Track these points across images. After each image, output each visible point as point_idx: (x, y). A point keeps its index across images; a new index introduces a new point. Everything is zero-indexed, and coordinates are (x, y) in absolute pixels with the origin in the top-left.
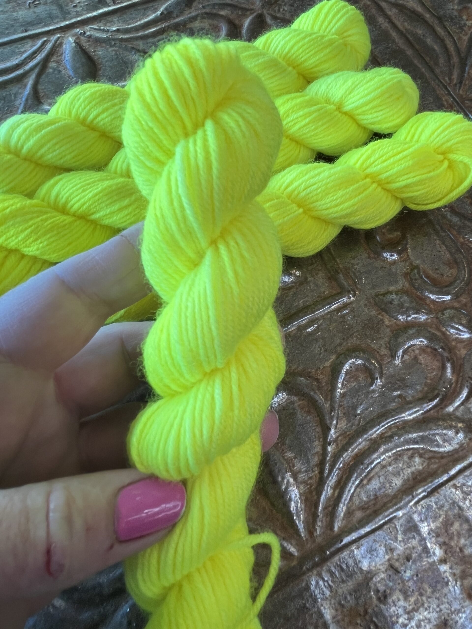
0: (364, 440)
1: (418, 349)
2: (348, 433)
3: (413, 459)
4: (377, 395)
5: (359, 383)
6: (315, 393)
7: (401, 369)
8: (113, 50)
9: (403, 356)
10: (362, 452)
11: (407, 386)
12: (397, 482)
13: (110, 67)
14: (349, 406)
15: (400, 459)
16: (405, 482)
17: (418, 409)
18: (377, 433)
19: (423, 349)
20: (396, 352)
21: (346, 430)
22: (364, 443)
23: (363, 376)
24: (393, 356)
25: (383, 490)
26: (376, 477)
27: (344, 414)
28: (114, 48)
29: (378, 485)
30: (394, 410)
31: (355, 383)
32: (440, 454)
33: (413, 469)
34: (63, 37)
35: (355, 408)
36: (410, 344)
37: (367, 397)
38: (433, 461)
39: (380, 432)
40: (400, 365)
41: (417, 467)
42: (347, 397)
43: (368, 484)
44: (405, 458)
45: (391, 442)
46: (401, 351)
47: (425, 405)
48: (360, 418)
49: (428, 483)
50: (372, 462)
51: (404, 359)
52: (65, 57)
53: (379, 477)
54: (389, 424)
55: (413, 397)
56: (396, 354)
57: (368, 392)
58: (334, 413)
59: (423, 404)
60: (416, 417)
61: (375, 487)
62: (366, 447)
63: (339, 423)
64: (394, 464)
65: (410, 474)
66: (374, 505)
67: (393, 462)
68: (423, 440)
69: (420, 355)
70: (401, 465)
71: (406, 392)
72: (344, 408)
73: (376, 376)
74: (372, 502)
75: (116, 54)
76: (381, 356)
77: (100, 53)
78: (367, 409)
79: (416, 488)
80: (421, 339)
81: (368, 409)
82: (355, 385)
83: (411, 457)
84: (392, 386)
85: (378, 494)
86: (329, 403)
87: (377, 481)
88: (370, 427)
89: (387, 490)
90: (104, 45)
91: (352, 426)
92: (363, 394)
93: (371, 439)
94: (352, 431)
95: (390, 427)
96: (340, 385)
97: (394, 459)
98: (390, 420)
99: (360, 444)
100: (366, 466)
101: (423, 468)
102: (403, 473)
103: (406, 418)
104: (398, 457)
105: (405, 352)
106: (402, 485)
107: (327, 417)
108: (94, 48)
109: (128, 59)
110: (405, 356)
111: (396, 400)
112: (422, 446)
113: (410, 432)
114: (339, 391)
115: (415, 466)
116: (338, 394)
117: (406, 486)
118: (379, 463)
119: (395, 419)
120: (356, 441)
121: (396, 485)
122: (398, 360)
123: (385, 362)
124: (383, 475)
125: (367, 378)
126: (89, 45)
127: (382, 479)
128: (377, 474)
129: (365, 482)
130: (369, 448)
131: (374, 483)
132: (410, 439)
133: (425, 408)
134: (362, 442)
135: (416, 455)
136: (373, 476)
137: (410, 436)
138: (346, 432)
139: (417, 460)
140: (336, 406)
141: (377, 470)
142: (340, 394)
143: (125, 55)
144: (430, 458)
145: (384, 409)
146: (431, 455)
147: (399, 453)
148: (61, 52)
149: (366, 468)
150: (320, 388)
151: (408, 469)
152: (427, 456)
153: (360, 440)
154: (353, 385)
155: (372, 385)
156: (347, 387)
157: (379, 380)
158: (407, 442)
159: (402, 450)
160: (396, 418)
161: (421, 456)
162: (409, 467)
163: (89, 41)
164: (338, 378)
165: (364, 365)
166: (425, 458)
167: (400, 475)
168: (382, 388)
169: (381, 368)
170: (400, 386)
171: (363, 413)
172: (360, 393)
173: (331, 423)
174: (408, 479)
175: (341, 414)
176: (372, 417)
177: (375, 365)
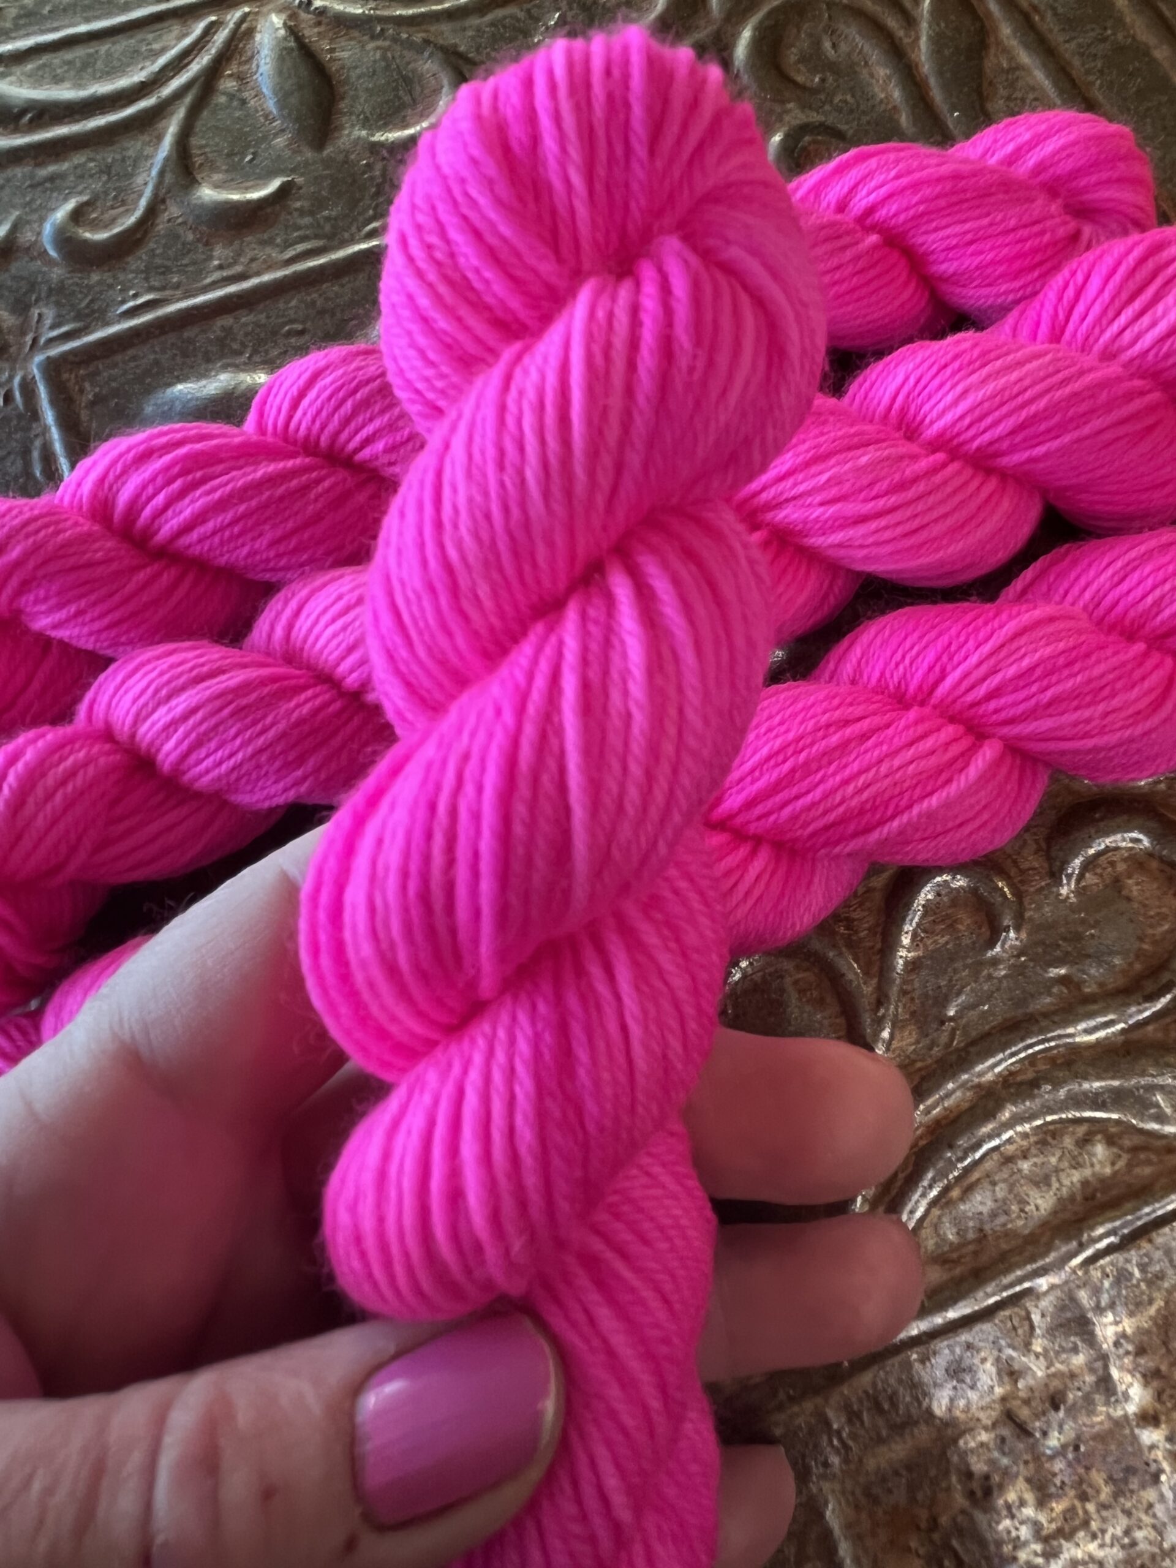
0: (959, 1088)
1: (1125, 860)
2: (919, 1065)
3: (1089, 1147)
4: (1003, 973)
5: (958, 938)
6: (841, 954)
7: (1073, 909)
8: (378, 48)
9: (1081, 877)
10: (952, 1116)
11: (1089, 956)
12: (1039, 1202)
13: (367, 90)
14: (926, 996)
15: (1054, 1142)
16: (1062, 1204)
17: (1111, 1017)
18: (998, 1070)
19: (1137, 861)
20: (1065, 863)
21: (913, 1056)
22: (959, 1094)
23: (969, 921)
24: (1055, 875)
25: (1002, 1219)
26: (986, 1184)
27: (913, 1014)
28: (380, 43)
29: (990, 1204)
30: (1045, 1015)
31: (946, 938)
32: (1164, 1142)
33: (1087, 1172)
34: (257, 13)
35: (943, 1001)
36: (1103, 846)
37: (975, 976)
38: (1142, 1156)
39: (1006, 1069)
40: (1073, 899)
41: (1097, 1168)
42: (924, 973)
43: (962, 1199)
44: (1068, 1142)
45: (1032, 1097)
46: (1078, 862)
47: (1133, 1009)
48: (954, 1030)
49: (1126, 1214)
50: (978, 1145)
51: (1083, 884)
52: (258, 66)
53: (994, 1184)
54: (1030, 1051)
55: (1101, 985)
56: (1062, 869)
57: (981, 964)
58: (887, 1009)
59: (1129, 1005)
60: (1106, 1038)
61: (981, 1208)
62: (967, 1105)
63: (898, 1036)
64: (1036, 1156)
65: (1078, 1185)
66: (976, 1253)
67: (1034, 1151)
68: (1117, 1099)
69: (1130, 877)
70: (1053, 1160)
71: (1084, 972)
72: (912, 999)
73: (1006, 923)
74: (971, 1248)
75: (384, 58)
76: (1023, 872)
77: (345, 54)
78: (974, 1006)
79: (1091, 1222)
80: (1135, 835)
81: (978, 1006)
82: (947, 943)
83: (1085, 1142)
84: (1044, 952)
85: (987, 1227)
86: (874, 982)
87: (988, 1193)
88: (978, 1054)
89: (1011, 1221)
90: (355, 33)
91: (931, 1049)
92: (966, 967)
93: (979, 1086)
94: (929, 1061)
95: (1032, 1059)
96: (906, 940)
97: (1036, 1143)
98: (1034, 1040)
99: (948, 1095)
100: (960, 1154)
101: (1115, 1174)
102: (1059, 1180)
103: (1078, 1039)
104: (1047, 1137)
105: (1086, 867)
106: (1054, 1213)
107: (867, 1019)
108: (332, 40)
109: (414, 71)
110: (1087, 875)
111: (1055, 990)
112: (1115, 1116)
113: (1085, 1078)
114: (903, 955)
115: (1092, 1165)
116: (901, 962)
117: (1067, 1215)
118: (996, 1149)
119: (1048, 1040)
120: (939, 1086)
121: (1037, 1208)
122: (1068, 884)
123: (1032, 889)
124: (1005, 1181)
125: (980, 928)
126: (319, 33)
127: (1001, 1191)
128: (988, 1176)
129: (955, 1193)
130: (972, 1108)
131: (979, 1198)
132: (1085, 1094)
133: (1131, 1016)
134: (954, 1091)
135: (1099, 1137)
136: (978, 1180)
137: (1086, 1086)
138: (914, 1062)
139: (1100, 1150)
140: (894, 991)
141: (988, 1165)
142: (906, 963)
143: (407, 59)
144: (1135, 1150)
145: (1020, 1011)
146: (1137, 1140)
147: (1051, 1127)
148: (249, 54)
149: (961, 1159)
150: (851, 945)
151: (1074, 1171)
152: (1127, 1143)
153: (950, 1086)
154: (942, 941)
155: (992, 944)
156: (925, 946)
157: (1012, 934)
158: (1079, 1101)
159: (1061, 1121)
160: (1049, 1035)
161: (1110, 1141)
162: (1077, 1165)
163: (319, 24)
164: (903, 920)
165: (974, 891)
166: (1121, 1148)
167: (1049, 1185)
168: (1018, 956)
169: (1020, 902)
170: (1067, 953)
171: (961, 1017)
172: (958, 965)
173: (877, 1034)
174: (1072, 1198)
175: (903, 1015)
176: (987, 1027)
177: (1004, 895)
